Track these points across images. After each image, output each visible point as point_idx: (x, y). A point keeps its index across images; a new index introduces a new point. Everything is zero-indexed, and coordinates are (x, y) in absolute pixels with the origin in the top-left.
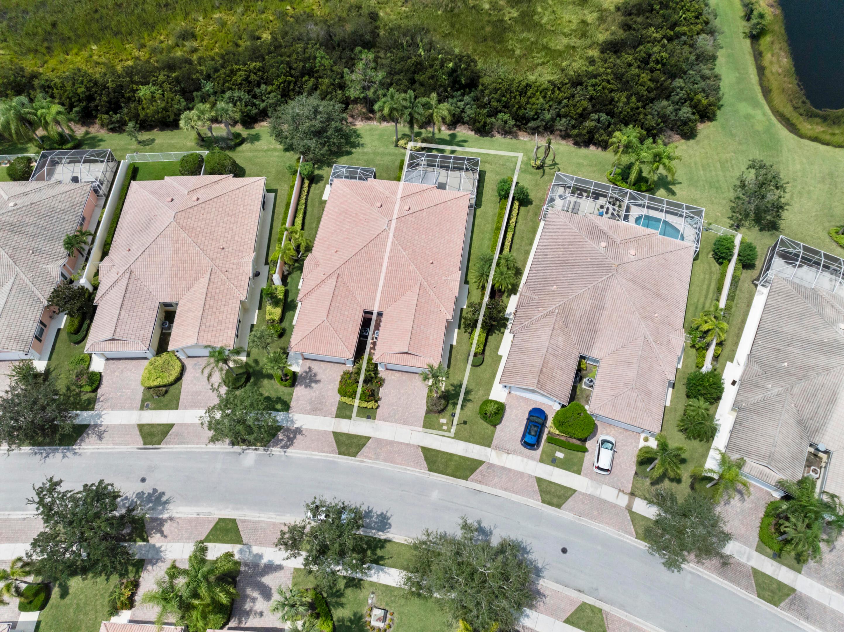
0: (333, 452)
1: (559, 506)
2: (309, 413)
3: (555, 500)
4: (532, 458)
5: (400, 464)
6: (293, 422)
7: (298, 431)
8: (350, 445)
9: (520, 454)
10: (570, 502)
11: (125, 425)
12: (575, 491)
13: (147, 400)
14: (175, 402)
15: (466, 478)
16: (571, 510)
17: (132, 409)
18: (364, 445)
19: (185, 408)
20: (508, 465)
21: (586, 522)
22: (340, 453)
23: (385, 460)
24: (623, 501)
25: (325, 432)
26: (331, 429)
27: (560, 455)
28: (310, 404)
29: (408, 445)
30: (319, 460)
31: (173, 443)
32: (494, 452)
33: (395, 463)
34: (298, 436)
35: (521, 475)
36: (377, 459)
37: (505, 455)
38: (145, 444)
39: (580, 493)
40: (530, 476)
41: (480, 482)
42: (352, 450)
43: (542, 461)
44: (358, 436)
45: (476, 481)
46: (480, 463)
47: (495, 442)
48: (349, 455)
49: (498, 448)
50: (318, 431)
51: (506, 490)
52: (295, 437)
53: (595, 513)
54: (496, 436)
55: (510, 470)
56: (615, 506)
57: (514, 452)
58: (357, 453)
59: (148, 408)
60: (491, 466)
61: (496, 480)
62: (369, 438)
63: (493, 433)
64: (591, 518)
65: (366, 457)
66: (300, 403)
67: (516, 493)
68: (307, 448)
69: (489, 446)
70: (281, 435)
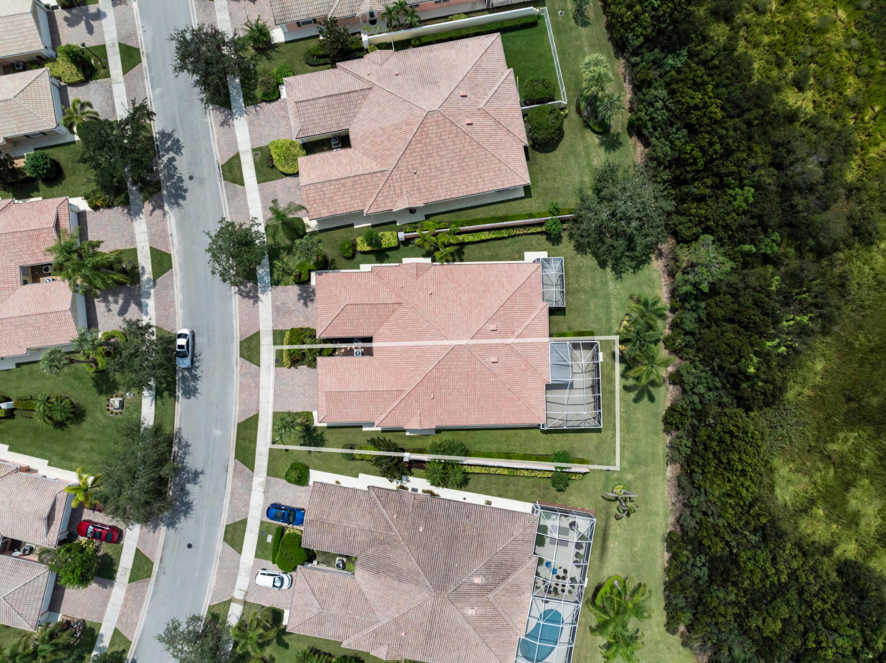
0: (241, 336)
1: (225, 540)
2: (273, 305)
3: (229, 536)
4: (261, 514)
5: (240, 398)
6: (264, 292)
7: (256, 299)
8: (249, 349)
9: (265, 503)
10: (230, 549)
11: (236, 142)
12: (240, 553)
13: (262, 152)
14: (264, 178)
15: (237, 457)
16: (223, 550)
17: (251, 142)
18: (252, 362)
19: (260, 190)
20: (253, 493)
21: (216, 564)
22: (241, 342)
23: (241, 384)
24: (238, 595)
25: (258, 324)
26: (262, 329)
27: (270, 539)
28: (282, 304)
29: (258, 401)
30: (232, 325)
31: (227, 191)
32: (263, 479)
33: (240, 393)
34: (251, 301)
35: (247, 505)
36: (241, 376)
37: (262, 489)
38: (222, 166)
39: (239, 558)
40: (247, 513)
41: (235, 470)
42: (245, 353)
43: (262, 523)
44: (259, 355)
45: (235, 466)
46: (252, 468)
47: (272, 479)
48: (241, 350)
49: (267, 483)
50: (258, 318)
51: (232, 493)
52: (250, 298)
53: (224, 571)
54: (278, 480)
55: (249, 495)
56: (233, 587)
57: (266, 498)
58: (244, 357)
59: (255, 155)
60: (251, 478)
61: (239, 484)
62: (259, 365)
63: (280, 477)
64: (219, 567)
65: (241, 366)
66: (282, 294)
67: (230, 502)
68: (241, 312)
69: (268, 474)
70: (250, 285)
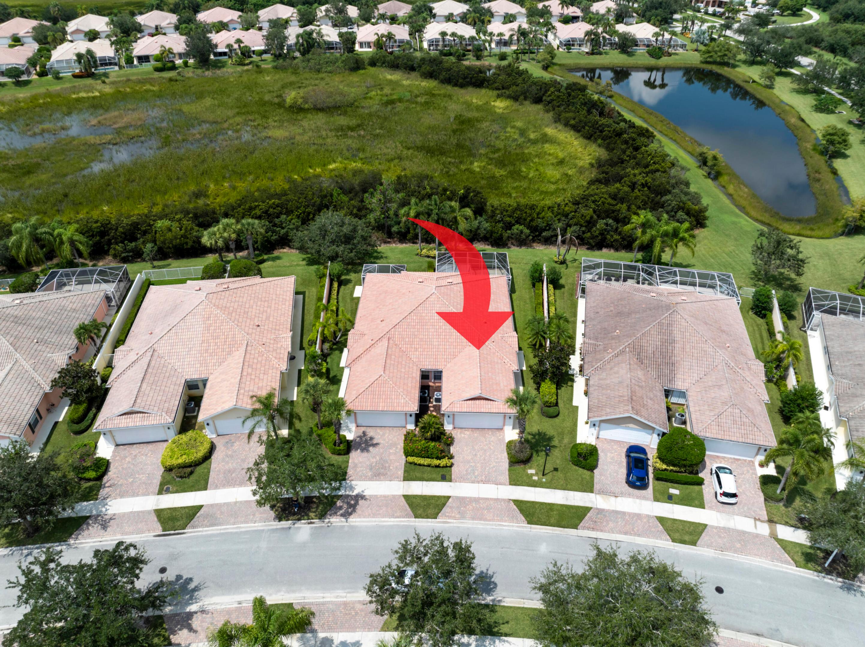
0: (407, 516)
1: (694, 543)
2: (371, 479)
3: (687, 538)
4: (645, 498)
5: (493, 520)
6: (352, 488)
7: (360, 497)
8: (426, 507)
9: (629, 495)
10: (704, 538)
11: (138, 512)
12: (706, 526)
13: (168, 483)
14: (203, 482)
15: (575, 527)
16: (708, 546)
17: (148, 494)
18: (444, 505)
19: (216, 487)
20: (619, 508)
21: (730, 556)
22: (416, 517)
23: (473, 519)
24: (764, 529)
25: (394, 496)
26: (401, 492)
27: (674, 491)
28: (371, 469)
29: (497, 500)
30: (392, 527)
31: (202, 526)
32: (598, 496)
33: (485, 520)
34: (361, 502)
35: (639, 516)
36: (463, 517)
37: (613, 499)
38: (164, 530)
39: (712, 527)
40: (648, 516)
41: (593, 529)
42: (430, 511)
43: (656, 499)
44: (435, 496)
45: (588, 528)
46: (587, 509)
47: (596, 487)
48: (428, 517)
49: (602, 492)
50: (385, 496)
51: (626, 533)
52: (357, 503)
53: (738, 545)
54: (596, 480)
55: (624, 513)
56: (757, 536)
57: (622, 494)
58: (438, 514)
59: (168, 491)
60: (600, 511)
61: (611, 525)
62: (449, 497)
63: (592, 478)
64: (735, 551)
65: (450, 517)
66: (358, 470)
67: (639, 535)
68: (375, 515)
69: (592, 492)
70: (339, 503)
